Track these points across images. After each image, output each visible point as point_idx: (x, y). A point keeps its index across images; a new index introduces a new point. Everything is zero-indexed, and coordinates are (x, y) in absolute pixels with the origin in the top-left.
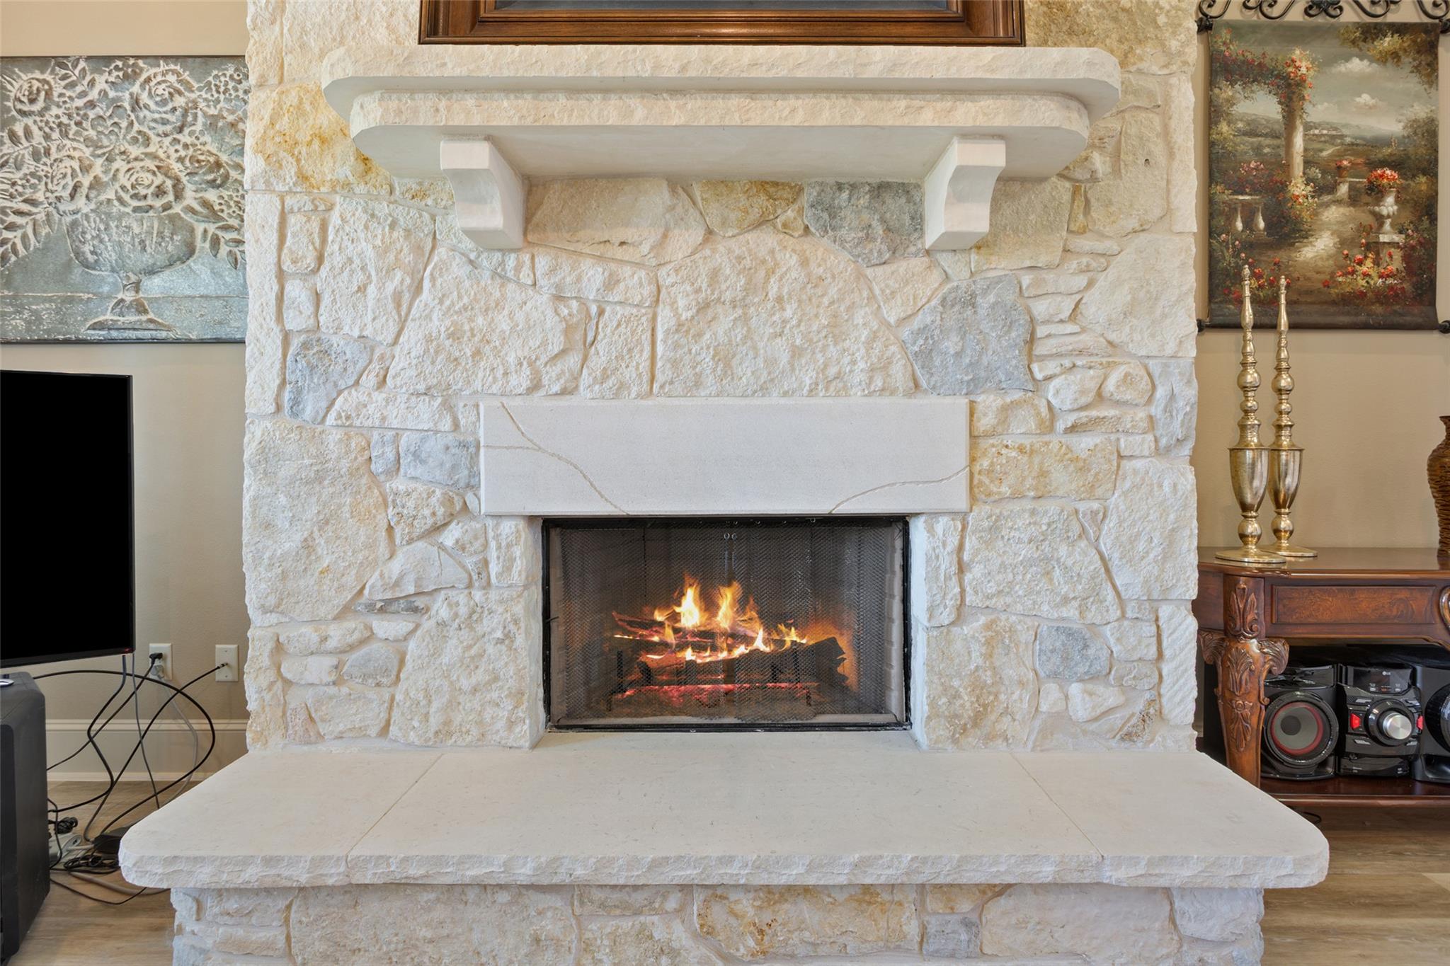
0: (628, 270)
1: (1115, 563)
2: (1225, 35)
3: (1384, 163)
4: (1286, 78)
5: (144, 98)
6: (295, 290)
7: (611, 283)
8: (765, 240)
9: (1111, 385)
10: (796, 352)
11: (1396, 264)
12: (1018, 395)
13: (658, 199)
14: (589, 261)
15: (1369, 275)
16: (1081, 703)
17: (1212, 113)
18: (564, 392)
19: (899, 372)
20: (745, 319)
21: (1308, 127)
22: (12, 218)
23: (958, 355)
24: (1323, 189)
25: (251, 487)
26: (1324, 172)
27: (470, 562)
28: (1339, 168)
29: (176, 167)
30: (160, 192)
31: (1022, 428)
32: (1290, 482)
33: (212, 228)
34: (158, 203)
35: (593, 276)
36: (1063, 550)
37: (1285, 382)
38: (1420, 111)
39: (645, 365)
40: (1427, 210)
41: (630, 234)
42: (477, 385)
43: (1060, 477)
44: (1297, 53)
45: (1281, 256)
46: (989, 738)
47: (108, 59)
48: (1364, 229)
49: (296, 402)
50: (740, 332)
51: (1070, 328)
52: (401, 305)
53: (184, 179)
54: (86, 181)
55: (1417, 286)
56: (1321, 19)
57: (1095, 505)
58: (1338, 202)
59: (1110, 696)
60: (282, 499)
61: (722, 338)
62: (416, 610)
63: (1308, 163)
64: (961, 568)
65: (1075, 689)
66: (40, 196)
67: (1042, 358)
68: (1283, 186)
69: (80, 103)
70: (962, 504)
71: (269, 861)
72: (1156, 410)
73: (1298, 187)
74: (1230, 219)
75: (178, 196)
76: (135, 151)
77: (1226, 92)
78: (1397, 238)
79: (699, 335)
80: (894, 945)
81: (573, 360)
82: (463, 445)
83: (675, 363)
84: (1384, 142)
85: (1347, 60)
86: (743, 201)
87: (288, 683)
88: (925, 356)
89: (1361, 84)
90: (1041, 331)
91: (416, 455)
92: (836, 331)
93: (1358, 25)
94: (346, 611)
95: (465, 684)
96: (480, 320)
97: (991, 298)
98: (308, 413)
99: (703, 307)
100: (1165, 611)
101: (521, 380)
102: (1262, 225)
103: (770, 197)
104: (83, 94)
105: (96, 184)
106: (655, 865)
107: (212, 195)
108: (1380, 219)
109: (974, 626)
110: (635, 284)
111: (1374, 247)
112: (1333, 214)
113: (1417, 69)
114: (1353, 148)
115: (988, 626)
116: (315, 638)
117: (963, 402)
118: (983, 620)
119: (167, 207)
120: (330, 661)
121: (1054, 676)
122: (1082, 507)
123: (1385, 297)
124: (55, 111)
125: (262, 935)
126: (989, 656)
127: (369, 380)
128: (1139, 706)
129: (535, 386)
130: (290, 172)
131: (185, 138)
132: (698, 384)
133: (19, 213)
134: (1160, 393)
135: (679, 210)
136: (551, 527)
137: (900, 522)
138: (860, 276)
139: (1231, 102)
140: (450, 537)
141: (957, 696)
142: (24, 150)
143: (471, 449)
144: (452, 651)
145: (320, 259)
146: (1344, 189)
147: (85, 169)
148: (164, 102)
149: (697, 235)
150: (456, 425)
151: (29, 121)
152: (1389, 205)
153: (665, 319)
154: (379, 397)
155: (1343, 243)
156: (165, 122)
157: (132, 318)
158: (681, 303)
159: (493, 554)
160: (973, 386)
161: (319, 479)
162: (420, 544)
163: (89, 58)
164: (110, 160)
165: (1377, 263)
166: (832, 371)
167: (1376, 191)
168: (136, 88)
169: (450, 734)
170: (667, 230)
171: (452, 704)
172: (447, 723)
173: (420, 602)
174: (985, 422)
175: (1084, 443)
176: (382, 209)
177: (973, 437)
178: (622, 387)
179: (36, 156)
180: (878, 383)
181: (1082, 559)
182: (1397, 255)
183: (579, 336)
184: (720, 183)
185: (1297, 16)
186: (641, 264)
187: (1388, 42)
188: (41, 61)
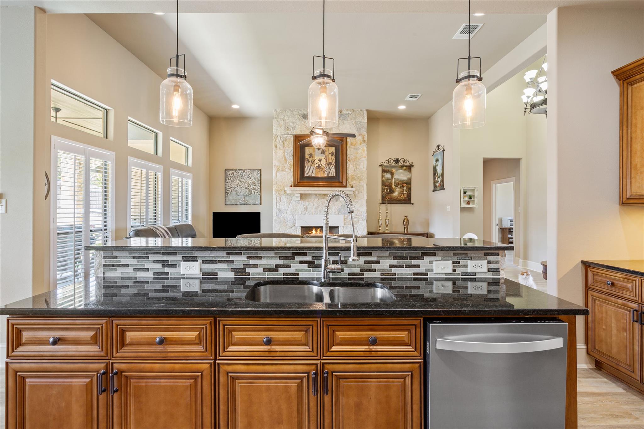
2: (384, 167)
3: (404, 183)
4: (392, 172)
5: (246, 175)
6: (278, 204)
7: (309, 204)
11: (406, 196)
13: (314, 196)
15: (402, 197)
17: (383, 177)
18: (304, 214)
19: (337, 212)
21: (394, 178)
22: (228, 189)
23: (343, 211)
24: (396, 186)
25: (274, 223)
26: (396, 184)
27: (295, 231)
28: (398, 184)
29: (250, 183)
30: (248, 187)
31: (349, 218)
32: (387, 223)
33: (254, 191)
35: (307, 203)
37: (387, 211)
38: (409, 176)
40: (409, 189)
41: (311, 199)
42: (296, 213)
44: (393, 169)
45: (391, 195)
47: (241, 169)
48: (401, 191)
49: (278, 215)
52: (288, 206)
53: (251, 185)
54: (239, 185)
55: (409, 199)
56: (397, 165)
57: (356, 225)
60: (277, 225)
63: (394, 183)
64: (343, 231)
66: (232, 186)
68: (391, 186)
70: (343, 225)
72: (362, 216)
73: (393, 186)
74: (384, 190)
75: (250, 187)
76: (244, 181)
77: (384, 174)
78: (406, 193)
79: (317, 209)
81: (305, 211)
83: (315, 212)
84: (404, 180)
85: (399, 170)
86: (322, 196)
88: (340, 211)
89: (401, 173)
91: (290, 220)
93: (401, 166)
96: (296, 207)
98: (279, 216)
99: (318, 206)
101: (301, 213)
102: (388, 191)
103: (324, 196)
104: (238, 174)
105: (240, 185)
107: (254, 187)
108: (404, 190)
110: (311, 204)
111: (403, 194)
112: (398, 189)
113: (408, 171)
114: (400, 181)
117: (343, 215)
123: (404, 200)
124: (234, 176)
127: (285, 213)
129: (302, 214)
130: (278, 193)
131: (251, 179)
132: (318, 213)
133: (229, 189)
135: (316, 197)
136: (302, 227)
137: (338, 227)
138: (333, 203)
139: (385, 175)
140: (293, 228)
142: (230, 181)
143: (295, 220)
145: (280, 201)
146: (399, 186)
148: (248, 175)
149: (317, 199)
150: (294, 217)
151: (230, 177)
152: (405, 188)
153: (314, 207)
154: (286, 215)
155: (399, 193)
156: (249, 178)
157: (244, 202)
158: (316, 206)
159: (297, 230)
160: (344, 214)
161: (280, 223)
162: (290, 229)
163: (238, 169)
164: (242, 182)
165: (403, 196)
167: (403, 187)
168: (245, 173)
170: (314, 199)
174: (345, 217)
176: (287, 196)
177: (344, 219)
178: (310, 214)
179: (232, 182)
180: (335, 214)
182: (406, 195)
183: (306, 209)
184: (320, 194)
185: (393, 164)
186: (312, 202)
187: (405, 168)
188: (232, 170)
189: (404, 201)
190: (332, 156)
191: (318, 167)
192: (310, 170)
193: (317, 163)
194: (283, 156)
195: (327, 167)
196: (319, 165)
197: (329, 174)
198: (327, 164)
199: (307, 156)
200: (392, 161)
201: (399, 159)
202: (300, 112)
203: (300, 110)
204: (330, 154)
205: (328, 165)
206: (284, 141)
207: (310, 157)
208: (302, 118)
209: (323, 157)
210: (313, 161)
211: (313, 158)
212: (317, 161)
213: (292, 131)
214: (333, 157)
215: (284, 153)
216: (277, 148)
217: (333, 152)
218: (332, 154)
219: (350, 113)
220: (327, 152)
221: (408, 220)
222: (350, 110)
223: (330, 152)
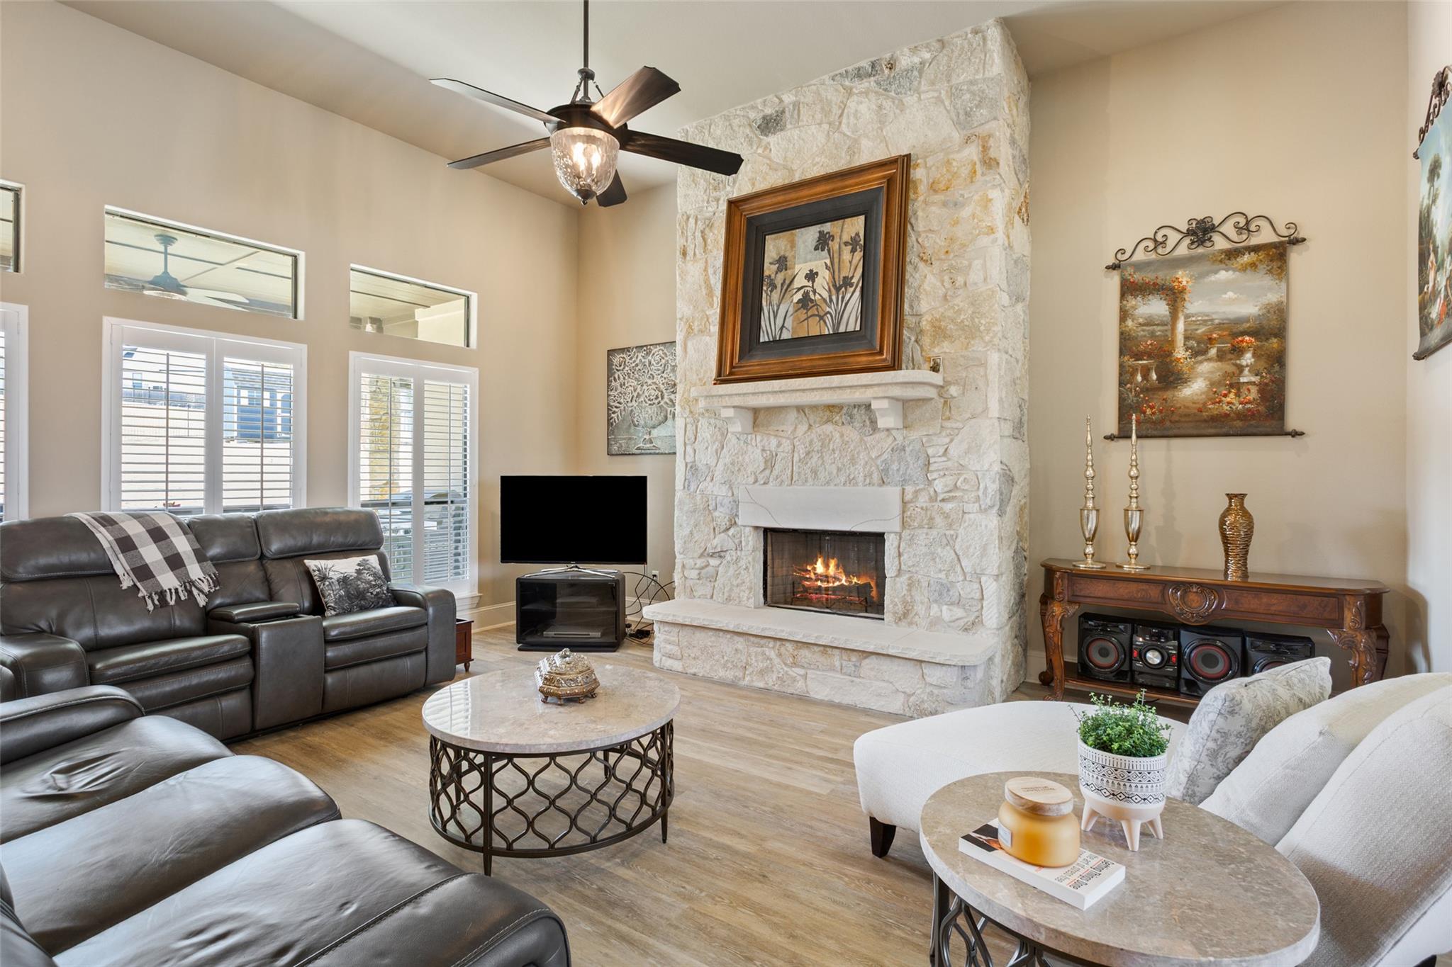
0: (784, 440)
1: (961, 557)
2: (1130, 270)
3: (1243, 333)
4: (1172, 289)
5: (653, 362)
6: (689, 449)
7: (779, 445)
8: (829, 428)
9: (959, 484)
10: (839, 470)
11: (1253, 394)
12: (921, 486)
13: (793, 415)
14: (773, 437)
15: (1232, 402)
16: (947, 613)
17: (1124, 315)
18: (764, 483)
19: (875, 476)
20: (822, 457)
21: (1187, 317)
22: (614, 409)
23: (898, 470)
24: (1198, 353)
25: (677, 513)
26: (1198, 343)
27: (737, 541)
28: (1210, 339)
29: (662, 386)
30: (657, 397)
31: (923, 500)
32: (1135, 526)
34: (656, 402)
35: (774, 442)
36: (939, 550)
38: (1273, 298)
39: (789, 474)
40: (1278, 360)
41: (785, 427)
42: (739, 481)
43: (939, 520)
44: (1180, 273)
45: (1168, 394)
46: (910, 624)
47: (642, 347)
48: (1226, 374)
49: (689, 486)
50: (820, 462)
51: (944, 459)
52: (718, 454)
53: (664, 391)
54: (635, 394)
55: (1270, 408)
56: (1201, 250)
57: (952, 532)
58: (1209, 360)
59: (959, 612)
60: (685, 518)
61: (814, 465)
62: (721, 557)
63: (1187, 338)
64: (900, 555)
65: (945, 608)
66: (622, 401)
67: (932, 472)
68: (1170, 354)
69: (634, 365)
70: (898, 529)
71: (674, 616)
72: (980, 493)
73: (1180, 353)
74: (1133, 374)
75: (662, 398)
76: (650, 382)
77: (1131, 302)
78: (1256, 379)
79: (807, 463)
80: (832, 669)
81: (767, 472)
82: (735, 501)
83: (799, 473)
84: (1239, 321)
85: (1216, 272)
86: (822, 414)
87: (686, 578)
88: (886, 470)
89: (1226, 286)
90: (932, 460)
91: (721, 504)
92: (853, 461)
93: (1222, 251)
94: (702, 555)
95: (735, 583)
96: (740, 458)
97: (911, 448)
98: (692, 490)
99: (808, 453)
100: (984, 579)
101: (751, 480)
102: (1155, 377)
103: (831, 412)
104: (634, 361)
106: (763, 630)
108: (1241, 369)
109: (904, 578)
110: (786, 445)
111: (1236, 386)
112: (1206, 367)
113: (1270, 271)
114: (1220, 326)
115: (910, 578)
116: (693, 564)
117: (899, 489)
118: (907, 576)
119: (659, 403)
120: (698, 572)
121: (936, 601)
122: (947, 533)
123: (1240, 416)
124: (627, 368)
125: (672, 639)
126: (909, 590)
127: (709, 479)
128: (972, 619)
129: (756, 481)
130: (688, 412)
131: (665, 375)
132: (806, 481)
133: (616, 407)
134: (982, 486)
135: (800, 418)
136: (769, 533)
137: (881, 536)
138: (862, 440)
139: (1134, 308)
140: (731, 532)
141: (896, 605)
142: (618, 384)
143: (736, 503)
144: (731, 572)
145: (696, 439)
146: (1213, 352)
147: (635, 390)
148: (658, 363)
149: (805, 427)
150: (733, 495)
151: (619, 373)
153: (796, 457)
154: (711, 484)
155: (1212, 384)
156: (659, 370)
157: (648, 445)
158: (801, 451)
159: (743, 539)
160: (904, 482)
161: (695, 512)
162: (723, 534)
163: (637, 347)
164: (642, 386)
165: (1238, 395)
166: (851, 477)
167: (1238, 351)
168: (650, 358)
169: (730, 600)
170: (796, 425)
171: (731, 590)
172: (730, 596)
173: (722, 554)
174: (908, 497)
175: (948, 507)
176: (713, 421)
177: (903, 503)
178: (782, 481)
179: (621, 386)
180: (868, 481)
181: (947, 554)
182: (1254, 390)
183: (770, 463)
184: (814, 407)
185: (1183, 250)
186: (788, 438)
187: (1247, 258)
188: (622, 350)
189: (1238, 423)
190: (853, 251)
191: (805, 302)
192: (775, 317)
193: (799, 289)
194: (703, 283)
195: (834, 298)
196: (806, 295)
197: (839, 323)
198: (835, 286)
199: (769, 269)
200: (1173, 237)
201: (1216, 222)
202: (752, 115)
203: (753, 107)
204: (846, 244)
205: (838, 289)
206: (707, 230)
207: (779, 270)
208: (758, 132)
209: (819, 263)
210: (787, 282)
211: (789, 272)
212: (800, 281)
213: (728, 188)
214: (859, 255)
215: (706, 270)
216: (688, 258)
217: (857, 234)
218: (853, 242)
219: (927, 56)
220: (837, 240)
221: (1247, 515)
222: (927, 46)
223: (846, 238)
